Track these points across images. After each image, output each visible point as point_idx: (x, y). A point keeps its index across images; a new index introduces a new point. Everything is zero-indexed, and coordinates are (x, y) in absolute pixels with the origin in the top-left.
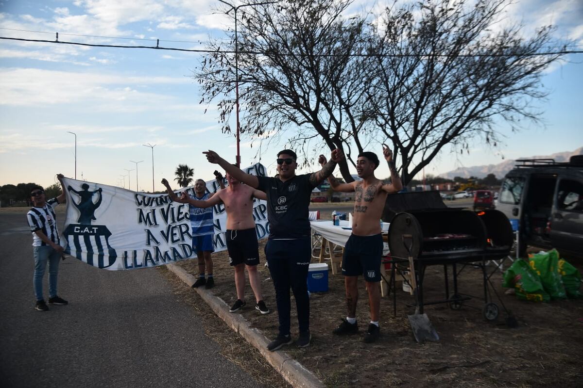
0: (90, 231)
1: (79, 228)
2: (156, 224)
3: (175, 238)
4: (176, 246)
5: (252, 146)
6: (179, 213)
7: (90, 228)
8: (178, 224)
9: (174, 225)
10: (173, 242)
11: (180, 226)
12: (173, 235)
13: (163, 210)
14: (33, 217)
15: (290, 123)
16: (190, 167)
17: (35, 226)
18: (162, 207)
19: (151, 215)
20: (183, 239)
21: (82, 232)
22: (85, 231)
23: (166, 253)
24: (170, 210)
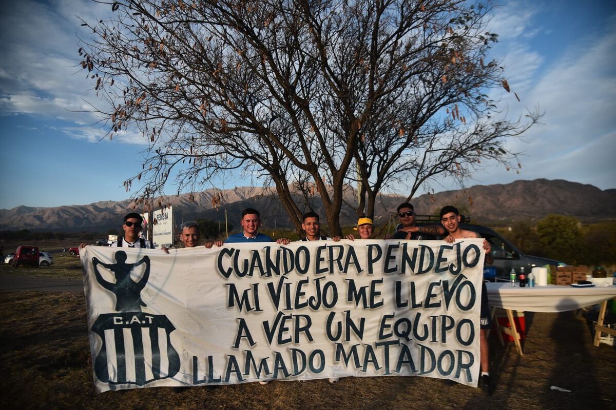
0: (141, 322)
2: (258, 309)
3: (285, 336)
4: (283, 351)
6: (299, 294)
7: (142, 316)
8: (295, 312)
9: (287, 314)
10: (280, 342)
11: (298, 317)
12: (283, 329)
13: (270, 285)
18: (269, 280)
19: (250, 295)
20: (297, 341)
21: (127, 323)
22: (132, 321)
23: (264, 362)
24: (284, 286)
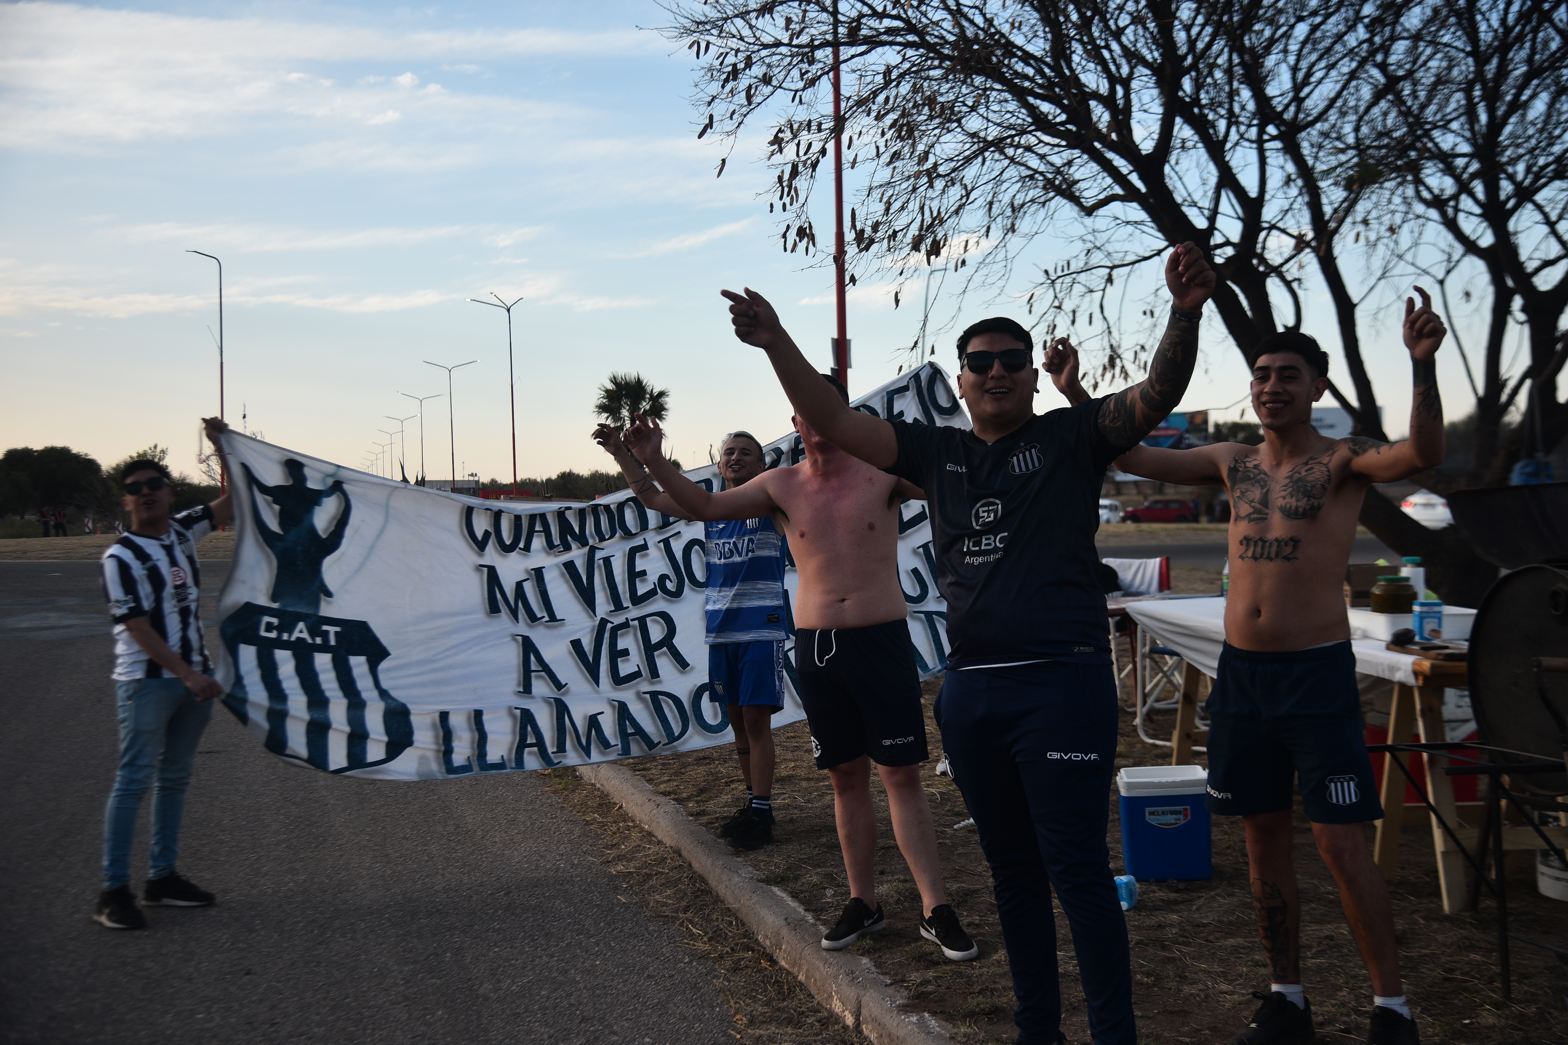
0: (313, 639)
1: (275, 621)
2: (553, 618)
3: (625, 668)
4: (627, 695)
5: (897, 301)
6: (634, 575)
7: (316, 624)
8: (634, 613)
9: (618, 620)
10: (618, 680)
11: (642, 620)
12: (617, 654)
13: (570, 566)
14: (123, 567)
15: (1053, 203)
16: (654, 383)
17: (126, 602)
18: (566, 557)
19: (529, 589)
20: (654, 673)
21: (285, 636)
22: (296, 635)
23: (593, 721)
24: (599, 563)
